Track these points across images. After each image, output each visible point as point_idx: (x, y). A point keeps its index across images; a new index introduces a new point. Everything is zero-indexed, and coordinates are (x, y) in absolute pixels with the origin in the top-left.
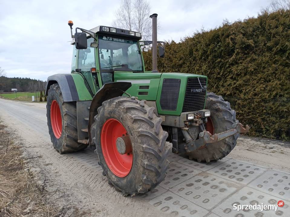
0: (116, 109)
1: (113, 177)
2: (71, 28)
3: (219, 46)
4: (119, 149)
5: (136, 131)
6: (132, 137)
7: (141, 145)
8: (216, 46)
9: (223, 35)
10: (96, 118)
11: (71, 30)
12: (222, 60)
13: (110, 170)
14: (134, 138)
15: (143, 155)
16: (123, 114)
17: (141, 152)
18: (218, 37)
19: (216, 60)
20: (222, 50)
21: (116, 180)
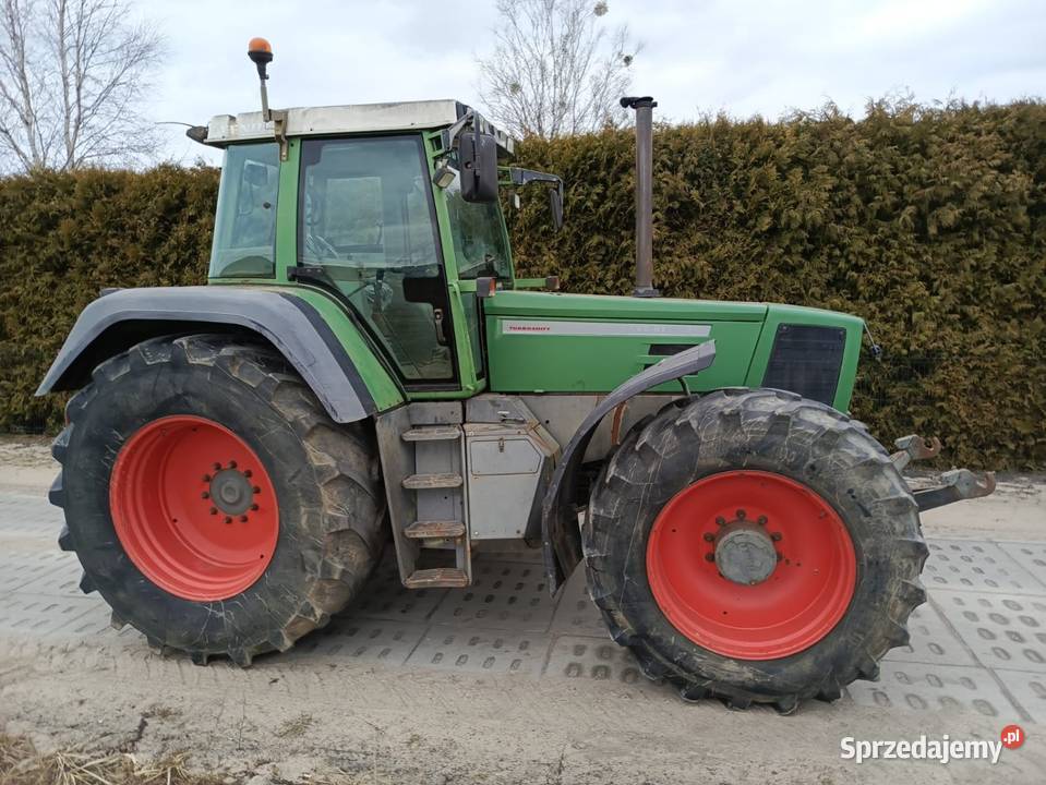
0: (776, 438)
1: (731, 666)
2: (263, 76)
3: (598, 194)
4: (737, 570)
5: (889, 500)
6: (866, 520)
7: (904, 539)
8: (588, 195)
9: (610, 161)
10: (623, 478)
11: (263, 83)
12: (609, 242)
13: (703, 650)
14: (879, 521)
15: (909, 566)
16: (818, 452)
17: (904, 561)
18: (595, 167)
19: (587, 239)
20: (612, 210)
21: (750, 675)
